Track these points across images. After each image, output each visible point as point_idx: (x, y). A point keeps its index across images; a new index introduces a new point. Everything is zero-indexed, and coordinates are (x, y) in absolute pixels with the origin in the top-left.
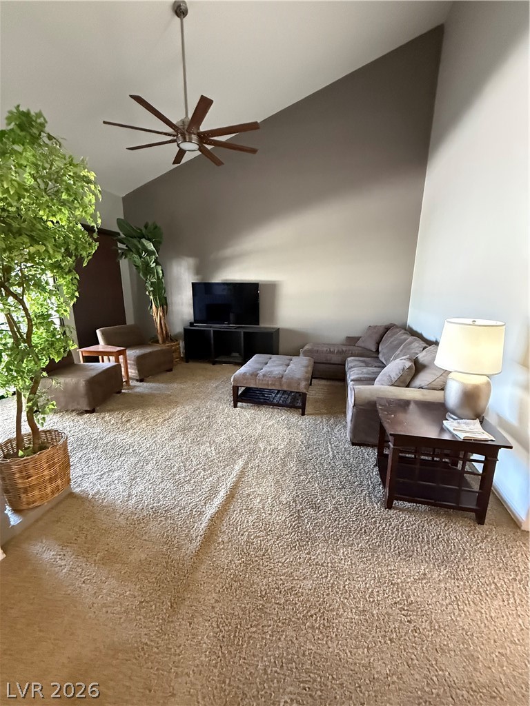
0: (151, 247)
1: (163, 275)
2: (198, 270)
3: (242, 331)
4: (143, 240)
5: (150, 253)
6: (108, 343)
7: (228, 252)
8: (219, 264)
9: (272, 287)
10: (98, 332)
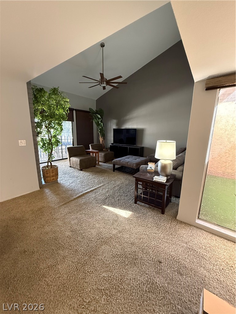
0: (99, 117)
1: (104, 126)
2: (118, 124)
3: (128, 147)
4: (97, 114)
5: (99, 118)
6: (93, 149)
7: (128, 117)
8: (124, 122)
9: (142, 131)
10: (90, 145)
